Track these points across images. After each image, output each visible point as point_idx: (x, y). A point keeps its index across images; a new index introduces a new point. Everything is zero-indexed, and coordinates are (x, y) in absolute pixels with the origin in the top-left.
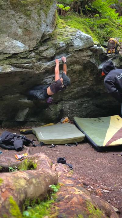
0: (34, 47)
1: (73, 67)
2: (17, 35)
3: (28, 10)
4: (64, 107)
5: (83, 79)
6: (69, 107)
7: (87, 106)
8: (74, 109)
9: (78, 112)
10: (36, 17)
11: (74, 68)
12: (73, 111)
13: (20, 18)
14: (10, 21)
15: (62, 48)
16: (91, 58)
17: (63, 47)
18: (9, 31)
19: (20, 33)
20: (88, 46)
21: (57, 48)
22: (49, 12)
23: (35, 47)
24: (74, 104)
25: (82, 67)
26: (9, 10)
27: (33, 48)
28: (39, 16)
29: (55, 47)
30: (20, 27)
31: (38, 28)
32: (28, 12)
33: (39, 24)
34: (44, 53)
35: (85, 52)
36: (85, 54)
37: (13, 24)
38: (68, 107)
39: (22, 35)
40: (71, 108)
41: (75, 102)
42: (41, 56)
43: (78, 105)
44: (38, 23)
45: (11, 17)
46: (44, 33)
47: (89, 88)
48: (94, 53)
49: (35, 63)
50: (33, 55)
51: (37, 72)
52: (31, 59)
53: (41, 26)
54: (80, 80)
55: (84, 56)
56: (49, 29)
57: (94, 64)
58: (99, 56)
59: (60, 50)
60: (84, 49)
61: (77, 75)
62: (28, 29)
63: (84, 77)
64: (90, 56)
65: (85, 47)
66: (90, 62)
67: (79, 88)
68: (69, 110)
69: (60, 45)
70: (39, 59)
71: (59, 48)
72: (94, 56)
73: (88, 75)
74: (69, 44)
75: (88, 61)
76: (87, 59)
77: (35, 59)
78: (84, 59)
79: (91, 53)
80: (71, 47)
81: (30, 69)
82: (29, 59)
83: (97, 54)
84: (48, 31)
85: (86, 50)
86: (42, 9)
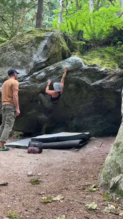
2: (18, 66)
3: (24, 48)
4: (78, 123)
5: (83, 96)
6: (83, 124)
7: (102, 123)
9: (93, 129)
10: (29, 52)
12: (88, 127)
14: (13, 58)
15: (52, 71)
16: (81, 77)
17: (53, 70)
18: (13, 64)
19: (19, 64)
20: (77, 67)
21: (47, 72)
22: (39, 46)
23: (30, 73)
24: (88, 120)
25: (74, 85)
26: (12, 51)
27: (29, 74)
29: (45, 72)
30: (19, 61)
31: (30, 59)
32: (24, 50)
33: (31, 56)
34: (37, 77)
35: (75, 72)
36: (74, 74)
37: (15, 59)
40: (85, 124)
41: (89, 118)
42: (36, 79)
43: (93, 121)
44: (30, 56)
45: (13, 55)
46: (35, 62)
47: (93, 104)
48: (84, 72)
49: (29, 84)
50: (27, 79)
51: (33, 91)
52: (26, 82)
53: (32, 57)
54: (80, 97)
55: (74, 76)
56: (40, 59)
57: (84, 82)
58: (92, 74)
59: (51, 73)
60: (72, 69)
61: (74, 92)
62: (24, 61)
63: (82, 94)
64: (80, 76)
65: (73, 68)
66: (80, 80)
67: (85, 105)
68: (83, 126)
69: (50, 69)
70: (34, 81)
71: (49, 72)
72: (85, 75)
73: (85, 92)
74: (58, 67)
75: (78, 79)
76: (76, 77)
77: (30, 82)
78: (73, 78)
79: (81, 72)
80: (60, 70)
81: (27, 89)
82: (24, 81)
83: (89, 73)
84: (40, 60)
85: (76, 70)
86: (33, 46)
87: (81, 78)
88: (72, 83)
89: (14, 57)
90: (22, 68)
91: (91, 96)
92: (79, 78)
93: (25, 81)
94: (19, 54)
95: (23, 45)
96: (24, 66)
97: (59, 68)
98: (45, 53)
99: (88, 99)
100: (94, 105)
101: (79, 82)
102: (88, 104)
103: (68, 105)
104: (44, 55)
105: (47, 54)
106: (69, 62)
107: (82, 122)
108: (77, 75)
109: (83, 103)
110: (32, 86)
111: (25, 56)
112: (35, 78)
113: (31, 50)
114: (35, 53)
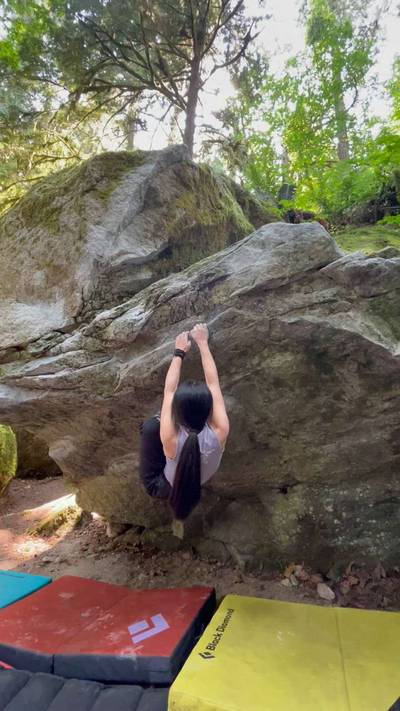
0: (75, 314)
1: (259, 365)
2: (33, 291)
3: (54, 211)
4: (311, 509)
5: (341, 409)
6: (335, 510)
8: (358, 520)
9: (382, 534)
10: (73, 219)
11: (263, 365)
12: (357, 525)
13: (35, 241)
14: (18, 257)
15: (181, 297)
16: (332, 311)
17: (182, 292)
18: (17, 286)
19: (39, 283)
20: (305, 263)
21: (155, 303)
22: (117, 190)
23: (80, 314)
24: (357, 499)
25: (299, 357)
26: (18, 233)
27: (75, 318)
28: (80, 214)
29: (148, 301)
30: (39, 267)
31: (78, 249)
32: (54, 217)
33: (80, 238)
34: (110, 329)
35: (298, 291)
36: (297, 299)
37: (22, 263)
38: (330, 509)
39: (43, 286)
40: (344, 514)
41: (359, 490)
42: (107, 341)
43: (377, 504)
44: (77, 237)
45: (18, 246)
46: (97, 264)
47: (390, 441)
48: (349, 286)
49: (78, 367)
50: (69, 341)
51: (99, 398)
52: (61, 356)
53: (86, 242)
54: (324, 410)
55: (293, 310)
56: (124, 245)
57: (355, 337)
58: (390, 295)
59: (174, 305)
60: (283, 278)
61: (298, 391)
62: (56, 263)
63: (338, 397)
64: (329, 306)
65: (287, 272)
66: (332, 329)
67: (346, 443)
68: (336, 521)
69: (169, 288)
70: (100, 351)
71: (166, 301)
72: (351, 301)
73: (354, 388)
74: (208, 276)
75: (318, 326)
76: (309, 317)
77: (79, 355)
78: (293, 320)
79: (334, 290)
80: (217, 288)
81: (68, 390)
82: (55, 355)
83: (374, 290)
84: (122, 253)
85: (301, 282)
86: (87, 191)
87: (335, 321)
88: (284, 349)
89: (22, 256)
90: (50, 297)
91: (387, 405)
92: (320, 320)
93: (61, 351)
94: (38, 238)
95: (52, 198)
96: (56, 288)
97: (211, 279)
98: (148, 222)
99: (366, 421)
100: (394, 443)
101: (327, 340)
102: (364, 441)
103: (267, 445)
104: (147, 230)
105: (159, 227)
106: (263, 245)
107: (328, 504)
108: (312, 306)
109: (340, 435)
110: (92, 375)
111: (56, 241)
112: (105, 338)
113: (81, 210)
114: (98, 223)
